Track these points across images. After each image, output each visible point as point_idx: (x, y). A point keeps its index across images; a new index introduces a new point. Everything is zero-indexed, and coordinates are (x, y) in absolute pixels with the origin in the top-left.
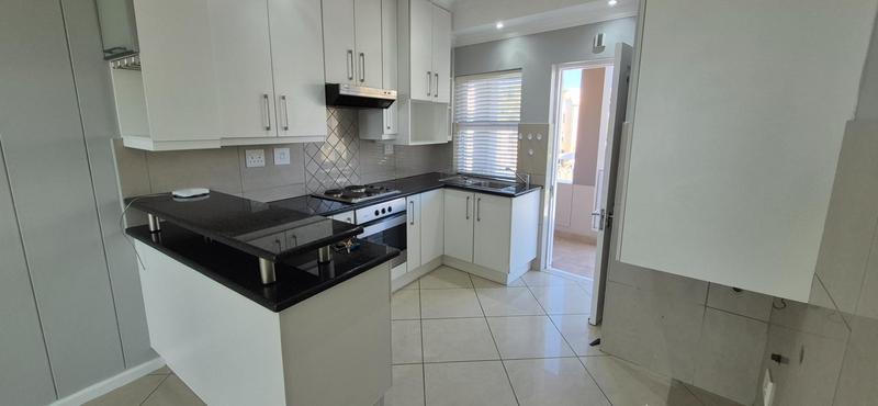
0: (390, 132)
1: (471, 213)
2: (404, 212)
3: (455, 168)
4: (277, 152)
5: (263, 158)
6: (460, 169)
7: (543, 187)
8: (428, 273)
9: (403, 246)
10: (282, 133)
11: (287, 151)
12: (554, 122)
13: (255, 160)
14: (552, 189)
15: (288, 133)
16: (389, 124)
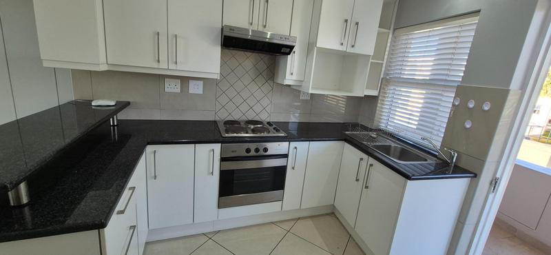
0: (294, 77)
1: (361, 177)
2: (286, 156)
3: (375, 123)
4: (192, 83)
5: (179, 86)
6: (382, 126)
7: (475, 175)
8: (312, 217)
9: (281, 186)
10: (172, 66)
11: (201, 83)
12: (523, 87)
13: (172, 87)
14: (494, 183)
15: (179, 67)
16: (292, 69)
